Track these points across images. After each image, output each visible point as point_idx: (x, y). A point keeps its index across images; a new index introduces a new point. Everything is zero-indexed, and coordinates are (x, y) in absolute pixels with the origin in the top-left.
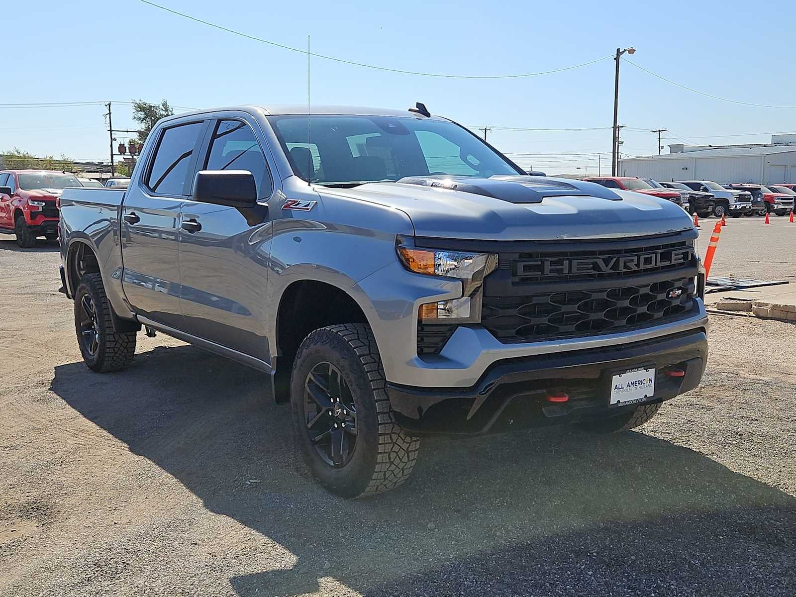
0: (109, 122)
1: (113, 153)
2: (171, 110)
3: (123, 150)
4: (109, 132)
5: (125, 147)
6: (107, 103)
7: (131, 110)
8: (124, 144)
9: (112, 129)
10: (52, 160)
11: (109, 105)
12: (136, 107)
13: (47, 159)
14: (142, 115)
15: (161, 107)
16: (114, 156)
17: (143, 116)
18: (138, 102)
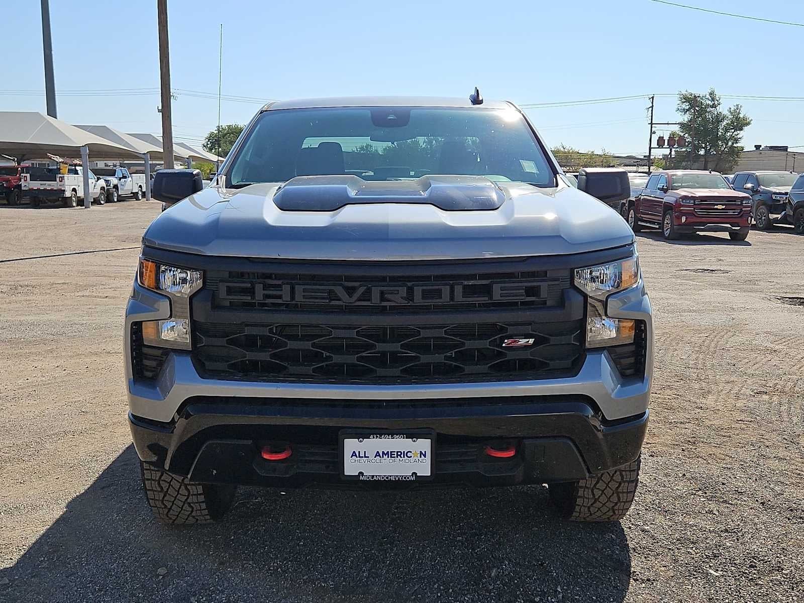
0: (651, 115)
1: (652, 146)
2: (718, 99)
3: (661, 143)
4: (650, 125)
5: (664, 140)
6: (651, 96)
7: (676, 102)
8: (663, 137)
9: (653, 123)
10: (593, 155)
11: (653, 98)
12: (681, 98)
13: (589, 153)
14: (686, 106)
15: (708, 96)
16: (652, 150)
17: (688, 107)
18: (684, 92)
